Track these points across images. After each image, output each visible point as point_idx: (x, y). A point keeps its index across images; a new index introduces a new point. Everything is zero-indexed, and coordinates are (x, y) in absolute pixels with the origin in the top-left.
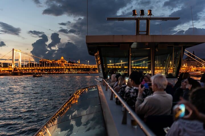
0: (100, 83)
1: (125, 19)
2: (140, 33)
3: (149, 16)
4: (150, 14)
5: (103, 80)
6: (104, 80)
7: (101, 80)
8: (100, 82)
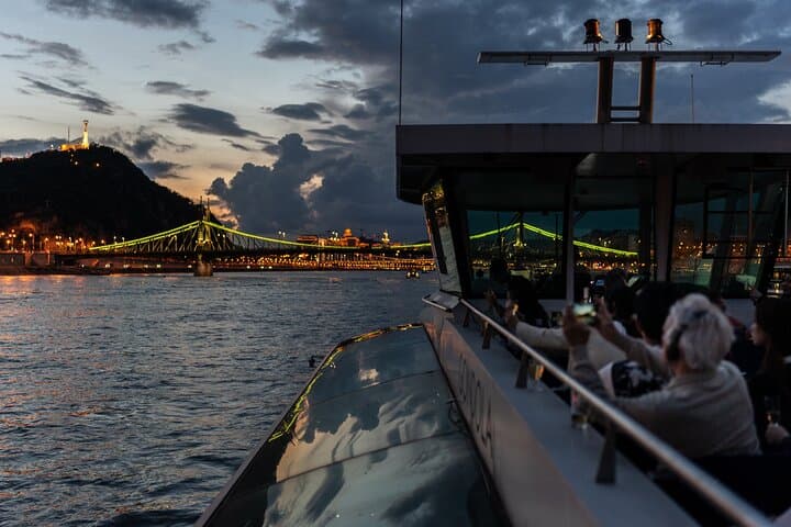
0: (451, 315)
1: (553, 58)
2: (614, 114)
3: (652, 47)
4: (658, 37)
5: (461, 303)
6: (466, 303)
7: (453, 302)
8: (449, 310)
